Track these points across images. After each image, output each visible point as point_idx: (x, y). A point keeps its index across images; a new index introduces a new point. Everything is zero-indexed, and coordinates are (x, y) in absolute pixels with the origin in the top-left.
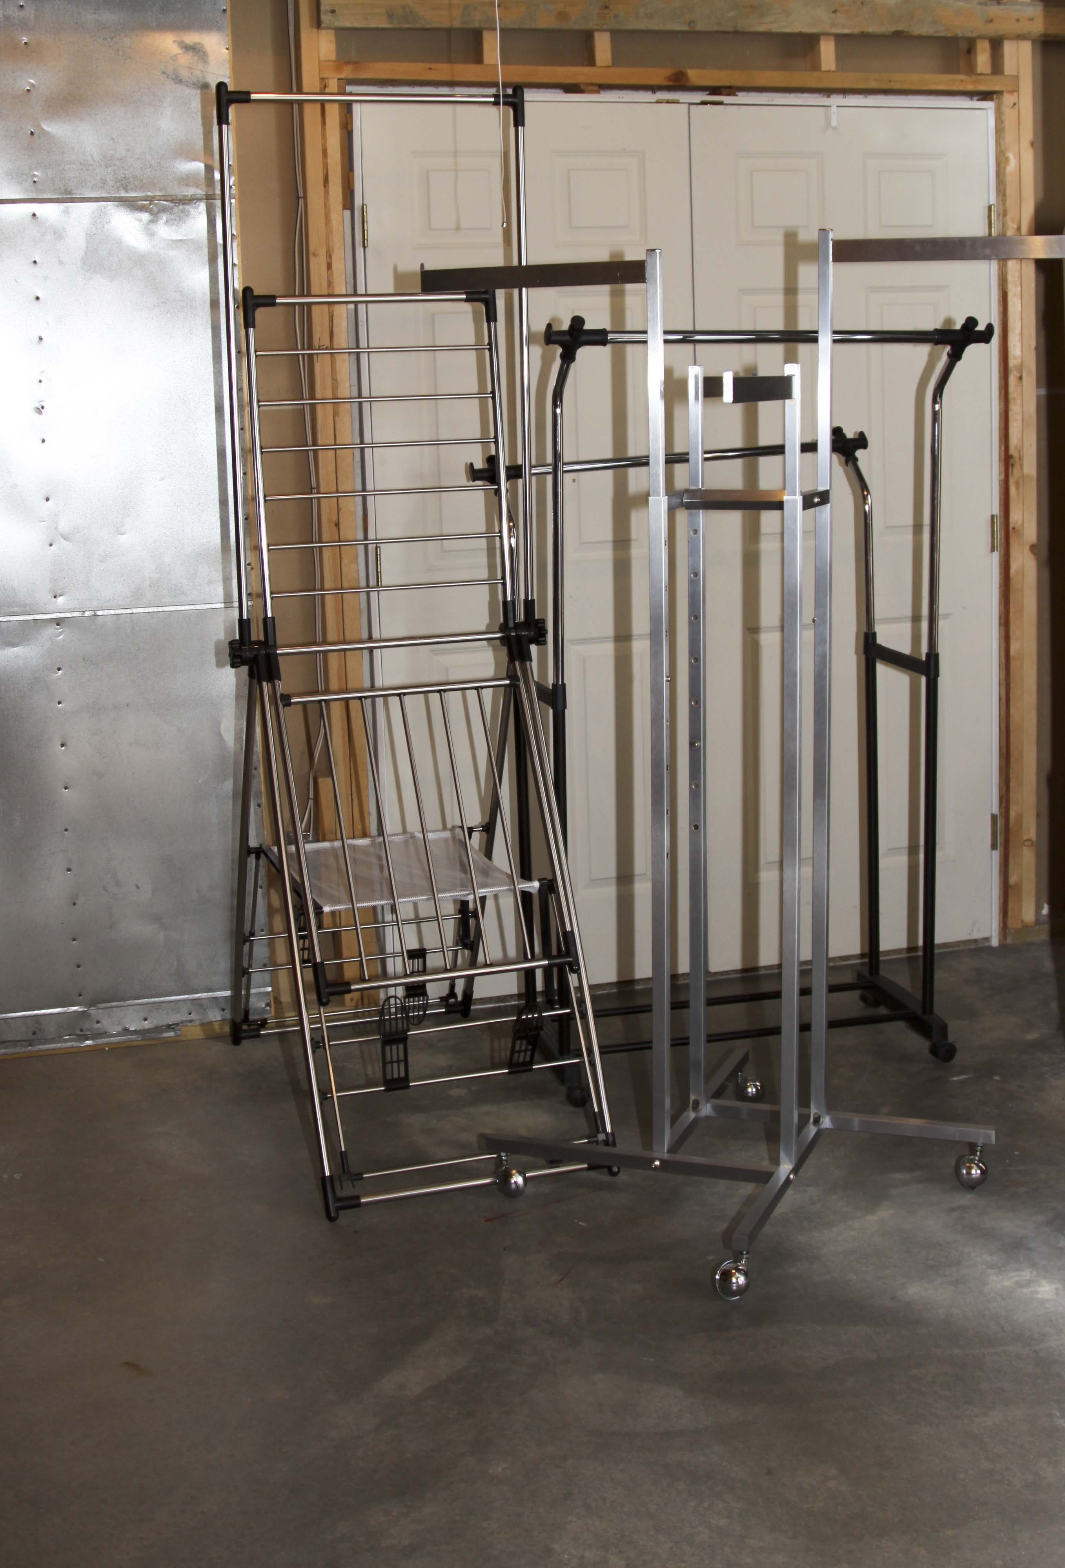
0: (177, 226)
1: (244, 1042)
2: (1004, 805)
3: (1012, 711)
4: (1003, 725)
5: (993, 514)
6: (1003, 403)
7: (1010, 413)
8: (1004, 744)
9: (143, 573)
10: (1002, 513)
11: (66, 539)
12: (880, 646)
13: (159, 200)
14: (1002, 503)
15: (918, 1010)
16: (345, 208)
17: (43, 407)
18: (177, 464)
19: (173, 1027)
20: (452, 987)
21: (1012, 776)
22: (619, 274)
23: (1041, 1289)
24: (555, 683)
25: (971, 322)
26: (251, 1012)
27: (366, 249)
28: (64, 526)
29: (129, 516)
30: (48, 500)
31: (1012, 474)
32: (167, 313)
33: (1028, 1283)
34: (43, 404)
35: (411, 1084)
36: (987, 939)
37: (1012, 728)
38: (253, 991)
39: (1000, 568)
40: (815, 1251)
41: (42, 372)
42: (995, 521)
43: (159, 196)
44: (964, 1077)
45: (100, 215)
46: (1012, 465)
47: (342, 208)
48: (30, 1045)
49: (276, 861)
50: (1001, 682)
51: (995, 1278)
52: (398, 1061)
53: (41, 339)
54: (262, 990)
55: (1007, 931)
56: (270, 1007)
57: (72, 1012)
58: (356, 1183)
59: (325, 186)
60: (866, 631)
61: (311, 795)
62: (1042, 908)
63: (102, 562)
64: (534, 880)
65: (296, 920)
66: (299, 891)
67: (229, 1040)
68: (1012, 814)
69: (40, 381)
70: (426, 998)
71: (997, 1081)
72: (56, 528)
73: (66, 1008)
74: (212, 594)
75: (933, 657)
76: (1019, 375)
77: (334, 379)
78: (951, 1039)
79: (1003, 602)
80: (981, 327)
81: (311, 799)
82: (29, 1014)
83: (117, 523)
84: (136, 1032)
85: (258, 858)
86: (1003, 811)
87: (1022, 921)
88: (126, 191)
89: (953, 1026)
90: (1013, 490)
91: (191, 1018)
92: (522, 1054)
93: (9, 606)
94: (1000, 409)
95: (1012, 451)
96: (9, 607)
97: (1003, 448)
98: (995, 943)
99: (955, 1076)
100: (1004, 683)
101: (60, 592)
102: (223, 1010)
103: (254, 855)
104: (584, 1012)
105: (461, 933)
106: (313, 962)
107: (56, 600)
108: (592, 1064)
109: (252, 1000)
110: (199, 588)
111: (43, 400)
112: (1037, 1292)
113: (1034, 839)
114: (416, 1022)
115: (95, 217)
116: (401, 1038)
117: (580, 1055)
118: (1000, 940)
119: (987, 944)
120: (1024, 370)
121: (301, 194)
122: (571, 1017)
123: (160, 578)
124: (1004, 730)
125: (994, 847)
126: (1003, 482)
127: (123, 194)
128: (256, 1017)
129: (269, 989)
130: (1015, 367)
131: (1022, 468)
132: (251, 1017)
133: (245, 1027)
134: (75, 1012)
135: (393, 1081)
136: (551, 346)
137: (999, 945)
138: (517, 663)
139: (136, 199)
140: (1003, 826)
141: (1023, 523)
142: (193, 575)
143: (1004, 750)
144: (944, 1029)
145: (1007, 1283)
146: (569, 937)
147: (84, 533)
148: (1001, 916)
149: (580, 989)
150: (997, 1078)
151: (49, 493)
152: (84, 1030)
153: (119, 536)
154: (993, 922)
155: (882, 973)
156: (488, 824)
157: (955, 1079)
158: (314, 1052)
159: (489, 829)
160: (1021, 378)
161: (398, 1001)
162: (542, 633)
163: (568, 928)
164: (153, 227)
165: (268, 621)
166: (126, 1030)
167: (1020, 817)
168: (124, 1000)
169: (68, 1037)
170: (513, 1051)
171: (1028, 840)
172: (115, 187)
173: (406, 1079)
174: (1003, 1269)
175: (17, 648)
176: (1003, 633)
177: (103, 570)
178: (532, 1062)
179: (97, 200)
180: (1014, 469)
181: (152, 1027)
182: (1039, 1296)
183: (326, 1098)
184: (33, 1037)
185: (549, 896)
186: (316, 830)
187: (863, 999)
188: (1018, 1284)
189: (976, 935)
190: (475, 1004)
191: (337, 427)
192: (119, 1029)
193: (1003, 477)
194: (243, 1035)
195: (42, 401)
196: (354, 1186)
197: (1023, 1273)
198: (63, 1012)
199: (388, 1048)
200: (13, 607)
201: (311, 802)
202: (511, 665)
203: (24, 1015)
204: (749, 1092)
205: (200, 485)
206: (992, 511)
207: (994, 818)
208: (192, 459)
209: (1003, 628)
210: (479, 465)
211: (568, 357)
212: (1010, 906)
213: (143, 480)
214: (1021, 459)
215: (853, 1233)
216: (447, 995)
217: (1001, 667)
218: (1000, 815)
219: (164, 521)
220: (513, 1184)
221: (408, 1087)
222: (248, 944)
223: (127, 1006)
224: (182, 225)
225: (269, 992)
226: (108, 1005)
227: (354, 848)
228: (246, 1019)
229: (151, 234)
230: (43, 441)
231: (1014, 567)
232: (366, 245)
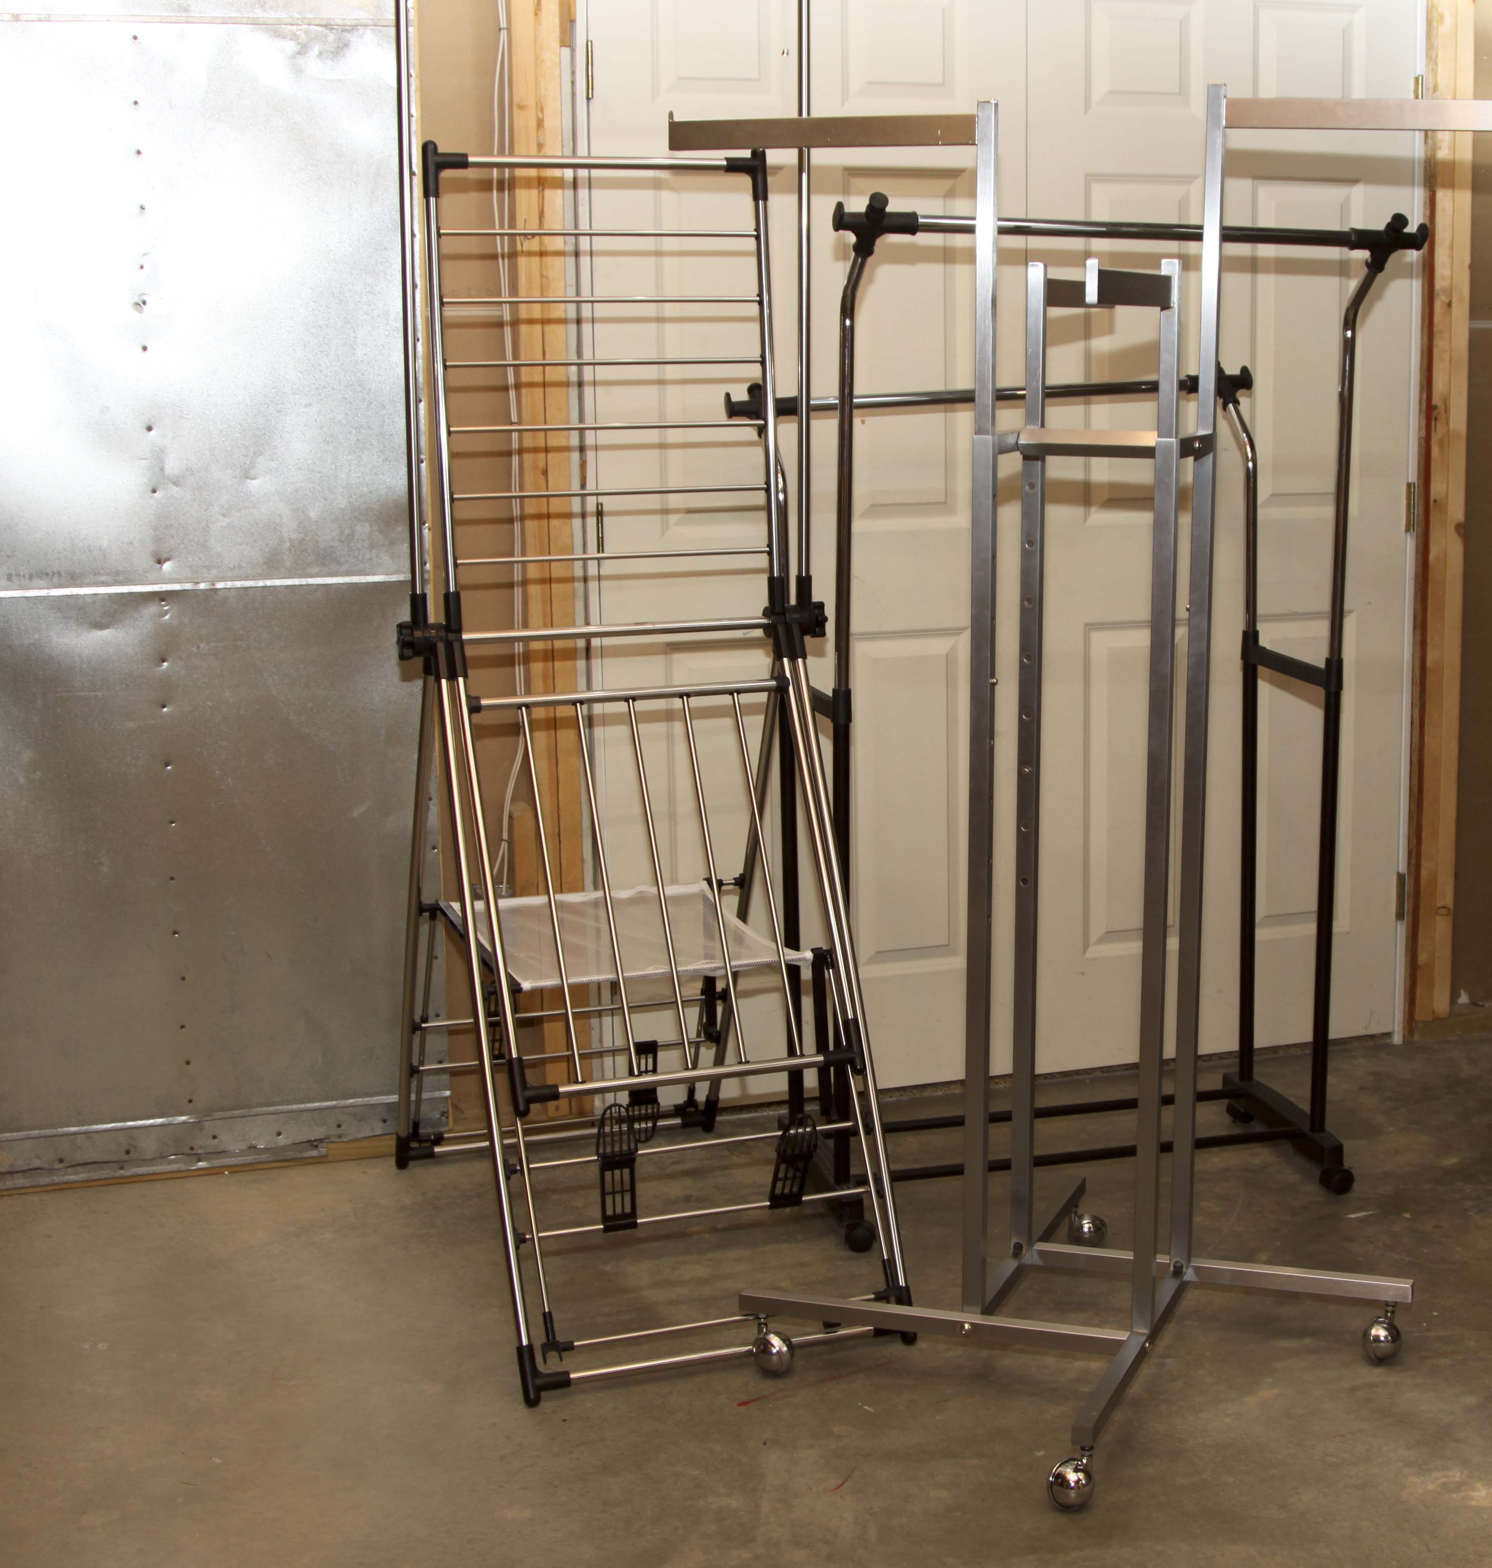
0: (333, 61)
1: (411, 1164)
2: (1413, 861)
3: (1426, 739)
4: (1415, 758)
5: (1410, 481)
6: (1426, 338)
7: (1435, 351)
8: (1415, 782)
9: (281, 532)
10: (1422, 482)
11: (176, 483)
12: (1264, 648)
13: (309, 25)
14: (1422, 467)
15: (1306, 1128)
16: (563, 44)
17: (144, 303)
18: (328, 384)
19: (315, 1143)
20: (691, 1092)
21: (1425, 822)
22: (939, 131)
23: (1475, 1494)
24: (837, 688)
25: (1399, 221)
26: (422, 1125)
27: (591, 102)
28: (172, 467)
29: (262, 454)
30: (149, 429)
31: (1435, 431)
32: (318, 179)
33: (1459, 1487)
34: (145, 298)
35: (639, 1221)
36: (1388, 1035)
37: (1426, 763)
38: (425, 1096)
39: (1417, 553)
40: (1177, 1444)
41: (144, 255)
42: (1412, 491)
43: (309, 18)
44: (1365, 1213)
45: (228, 42)
46: (1436, 419)
47: (559, 46)
48: (122, 1168)
49: (458, 922)
50: (1414, 701)
51: (1415, 1479)
52: (622, 1192)
53: (142, 208)
54: (437, 1094)
55: (1414, 1024)
56: (447, 1118)
57: (179, 1124)
58: (564, 1354)
59: (536, 14)
60: (1245, 630)
61: (505, 836)
62: (1459, 996)
63: (224, 516)
64: (804, 951)
65: (485, 999)
66: (488, 965)
67: (392, 1161)
68: (1424, 873)
69: (142, 267)
70: (656, 1106)
71: (1408, 1219)
72: (162, 469)
73: (170, 1119)
74: (374, 563)
75: (1335, 664)
76: (1447, 301)
77: (544, 276)
78: (1347, 1163)
79: (1419, 596)
80: (1411, 228)
81: (505, 841)
82: (121, 1127)
83: (245, 463)
84: (266, 1150)
85: (433, 917)
86: (1413, 868)
87: (1434, 1013)
88: (264, 10)
89: (1350, 1146)
90: (1435, 450)
91: (340, 1132)
92: (788, 1183)
93: (97, 573)
94: (1422, 345)
95: (1436, 400)
96: (95, 575)
97: (1424, 396)
98: (1397, 1039)
99: (1353, 1213)
100: (1417, 702)
101: (165, 556)
102: (385, 1121)
103: (427, 914)
104: (871, 1126)
105: (705, 1020)
106: (507, 1057)
107: (161, 567)
108: (881, 1194)
109: (424, 1108)
110: (356, 553)
111: (146, 293)
112: (1471, 1498)
113: (1451, 906)
114: (643, 1137)
115: (220, 45)
116: (627, 1161)
117: (865, 1182)
118: (1404, 1036)
119: (1388, 1041)
120: (1454, 294)
121: (503, 24)
122: (855, 1132)
123: (303, 539)
124: (1416, 762)
125: (1400, 916)
126: (1423, 441)
127: (259, 14)
128: (430, 1130)
129: (448, 1093)
130: (1443, 290)
131: (1448, 424)
132: (422, 1131)
133: (414, 1145)
134: (184, 1123)
135: (615, 1217)
136: (841, 232)
137: (1404, 1042)
138: (785, 660)
139: (279, 22)
140: (1412, 888)
141: (1447, 494)
142: (349, 536)
143: (1416, 790)
144: (1338, 1150)
145: (1431, 1487)
146: (851, 1026)
147: (200, 477)
148: (1407, 1004)
149: (863, 1095)
150: (1407, 1215)
151: (152, 420)
152: (195, 1147)
153: (248, 481)
154: (1396, 1012)
155: (1256, 1077)
156: (742, 876)
157: (1353, 1216)
158: (507, 1178)
159: (744, 883)
160: (1449, 305)
161: (622, 1109)
162: (821, 621)
163: (850, 1016)
164: (301, 60)
165: (451, 597)
166: (253, 1147)
167: (1434, 877)
168: (249, 1107)
169: (173, 1157)
170: (776, 1179)
171: (1443, 907)
172: (248, 4)
173: (633, 1214)
174: (1424, 1467)
175: (107, 631)
176: (1418, 638)
177: (226, 527)
178: (801, 1193)
179: (224, 22)
180: (1438, 425)
181: (287, 1144)
182: (1473, 1503)
183: (524, 1241)
184: (126, 1157)
185: (826, 972)
186: (511, 881)
187: (1230, 1110)
188: (1447, 1488)
189: (1375, 1030)
190: (721, 1114)
191: (547, 342)
192: (244, 1146)
193: (1423, 434)
194: (412, 1153)
195: (144, 294)
196: (561, 1359)
197: (1450, 1474)
198: (167, 1123)
199: (608, 1174)
200: (102, 575)
201: (504, 846)
202: (778, 663)
203: (113, 1127)
204: (1086, 1233)
205: (359, 414)
206: (1408, 480)
207: (1401, 878)
208: (349, 379)
209: (1418, 632)
210: (740, 395)
211: (864, 249)
212: (1418, 992)
213: (282, 406)
214: (1447, 411)
215: (1227, 1420)
216: (685, 1102)
217: (1415, 682)
218: (1408, 874)
219: (310, 462)
220: (774, 1354)
221: (635, 1225)
222: (418, 1033)
223: (254, 1116)
224: (340, 60)
225: (446, 1098)
226: (229, 1114)
227: (560, 906)
228: (415, 1133)
229: (298, 71)
230: (145, 349)
231: (1434, 551)
232: (590, 96)
